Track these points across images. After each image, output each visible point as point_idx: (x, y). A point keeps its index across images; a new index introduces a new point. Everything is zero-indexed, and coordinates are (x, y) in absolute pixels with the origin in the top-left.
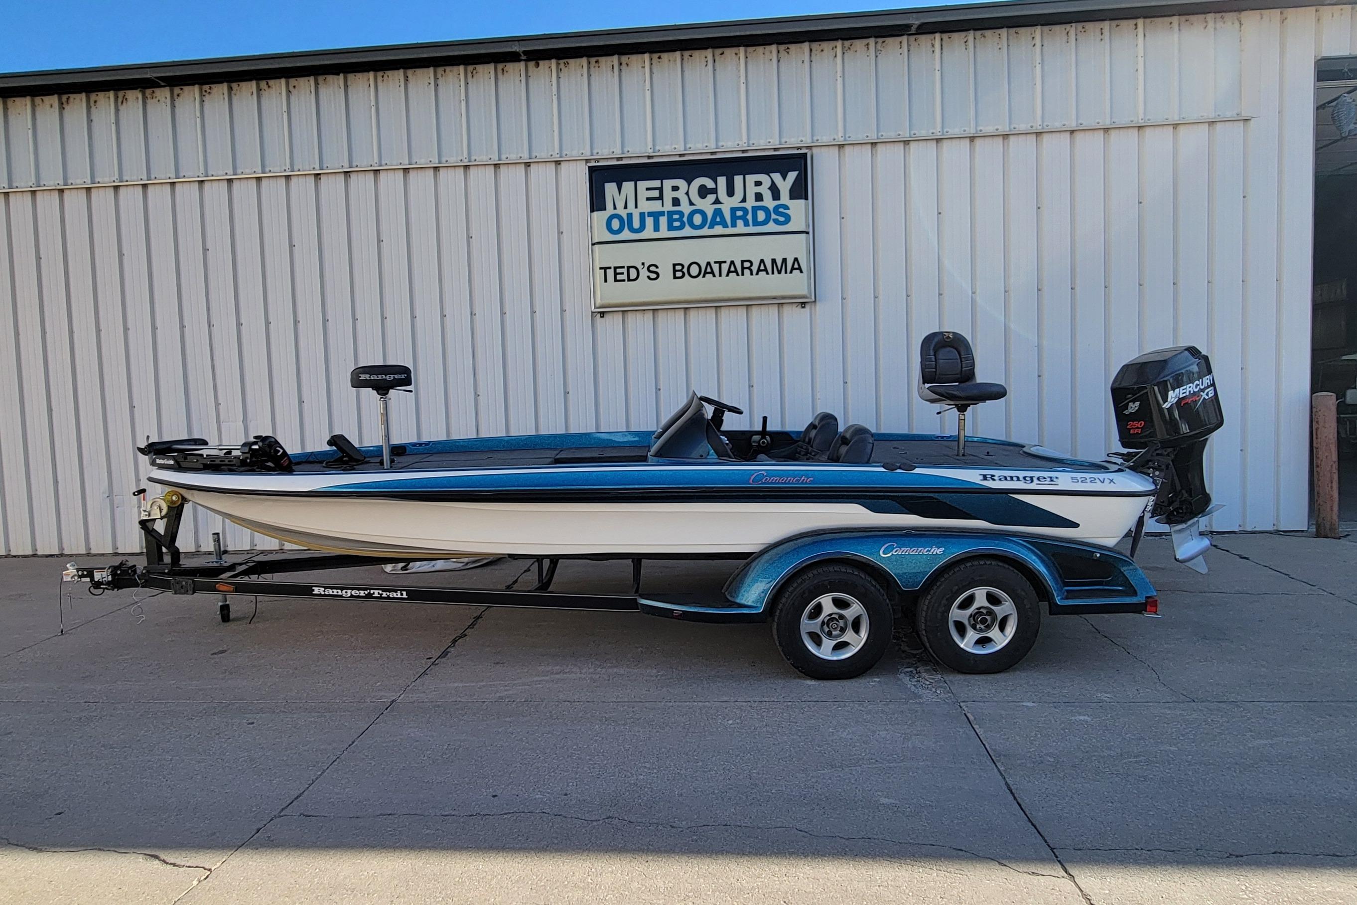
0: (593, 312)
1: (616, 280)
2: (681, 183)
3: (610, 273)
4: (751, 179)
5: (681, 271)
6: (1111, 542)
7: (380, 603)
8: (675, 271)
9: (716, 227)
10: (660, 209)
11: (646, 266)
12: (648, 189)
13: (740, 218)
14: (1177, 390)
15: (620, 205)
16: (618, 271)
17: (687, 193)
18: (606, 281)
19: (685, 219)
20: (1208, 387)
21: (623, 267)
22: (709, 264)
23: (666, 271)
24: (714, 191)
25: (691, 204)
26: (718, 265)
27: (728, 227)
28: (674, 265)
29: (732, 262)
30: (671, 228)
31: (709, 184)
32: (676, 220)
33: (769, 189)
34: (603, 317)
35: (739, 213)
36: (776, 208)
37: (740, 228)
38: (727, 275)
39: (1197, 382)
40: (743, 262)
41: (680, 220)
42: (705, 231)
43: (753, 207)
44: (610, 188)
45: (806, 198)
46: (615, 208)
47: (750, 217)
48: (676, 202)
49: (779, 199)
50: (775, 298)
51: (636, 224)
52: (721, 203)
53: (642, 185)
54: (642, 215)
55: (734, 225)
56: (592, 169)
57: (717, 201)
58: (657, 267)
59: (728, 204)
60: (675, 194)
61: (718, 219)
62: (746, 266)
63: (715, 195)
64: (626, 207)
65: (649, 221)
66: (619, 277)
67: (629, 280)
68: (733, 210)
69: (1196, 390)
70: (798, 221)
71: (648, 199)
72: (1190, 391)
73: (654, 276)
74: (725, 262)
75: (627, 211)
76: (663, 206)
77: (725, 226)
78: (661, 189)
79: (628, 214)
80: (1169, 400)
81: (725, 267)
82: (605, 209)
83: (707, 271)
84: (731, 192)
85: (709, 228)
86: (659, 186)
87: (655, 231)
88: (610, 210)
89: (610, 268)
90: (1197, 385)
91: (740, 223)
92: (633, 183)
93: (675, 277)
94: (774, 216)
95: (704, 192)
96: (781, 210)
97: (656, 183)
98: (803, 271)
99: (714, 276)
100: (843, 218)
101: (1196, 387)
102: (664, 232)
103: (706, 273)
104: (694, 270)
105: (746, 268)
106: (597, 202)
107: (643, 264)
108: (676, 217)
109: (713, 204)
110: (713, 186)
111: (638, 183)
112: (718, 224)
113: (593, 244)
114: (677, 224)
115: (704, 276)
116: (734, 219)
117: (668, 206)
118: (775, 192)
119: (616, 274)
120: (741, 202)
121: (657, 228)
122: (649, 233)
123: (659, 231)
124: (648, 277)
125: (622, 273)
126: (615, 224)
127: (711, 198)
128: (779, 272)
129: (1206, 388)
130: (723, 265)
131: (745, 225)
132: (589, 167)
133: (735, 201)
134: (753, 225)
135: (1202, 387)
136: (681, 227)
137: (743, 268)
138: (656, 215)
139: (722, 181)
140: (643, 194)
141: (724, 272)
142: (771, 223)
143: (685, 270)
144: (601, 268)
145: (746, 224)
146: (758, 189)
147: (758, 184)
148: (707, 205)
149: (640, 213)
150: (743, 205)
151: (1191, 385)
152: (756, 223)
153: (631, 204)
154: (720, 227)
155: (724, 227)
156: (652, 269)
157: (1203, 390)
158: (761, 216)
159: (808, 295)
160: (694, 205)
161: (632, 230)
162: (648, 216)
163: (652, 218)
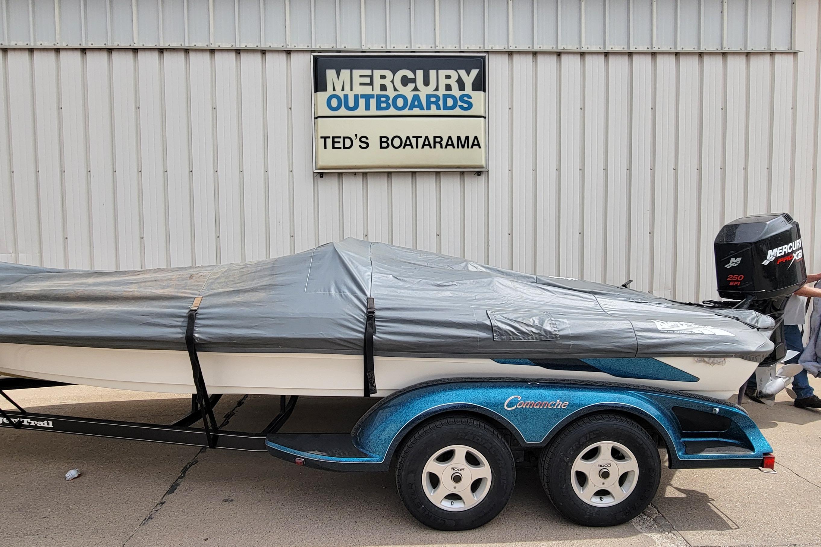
0: (314, 173)
1: (334, 147)
2: (388, 73)
3: (329, 142)
4: (443, 73)
5: (386, 142)
8: (381, 142)
9: (414, 109)
10: (371, 93)
11: (359, 137)
12: (361, 76)
13: (433, 103)
15: (338, 88)
16: (336, 140)
17: (392, 81)
18: (325, 148)
19: (390, 102)
21: (340, 137)
22: (408, 138)
23: (374, 142)
24: (414, 81)
25: (395, 90)
26: (415, 139)
27: (424, 109)
28: (381, 138)
29: (427, 138)
30: (379, 108)
31: (410, 75)
32: (383, 102)
33: (456, 81)
34: (322, 177)
35: (433, 99)
36: (462, 97)
37: (434, 110)
38: (423, 147)
39: (790, 244)
40: (435, 137)
41: (386, 102)
42: (406, 112)
43: (443, 95)
44: (331, 74)
45: (484, 91)
46: (334, 90)
47: (441, 103)
48: (383, 88)
49: (464, 90)
50: (458, 167)
51: (351, 104)
52: (419, 90)
53: (357, 73)
54: (356, 97)
55: (429, 108)
56: (316, 59)
57: (416, 89)
58: (367, 138)
59: (424, 92)
60: (383, 82)
61: (416, 103)
62: (437, 141)
63: (414, 84)
64: (343, 89)
65: (362, 102)
66: (336, 145)
67: (344, 148)
68: (428, 97)
69: (790, 251)
70: (478, 107)
71: (361, 84)
72: (785, 252)
73: (364, 145)
74: (421, 137)
75: (344, 93)
76: (373, 90)
77: (422, 108)
78: (371, 77)
79: (344, 95)
80: (768, 259)
81: (421, 141)
82: (326, 91)
83: (407, 143)
84: (426, 83)
85: (409, 110)
86: (371, 74)
87: (366, 110)
88: (330, 91)
89: (329, 137)
90: (791, 247)
91: (433, 107)
92: (349, 71)
93: (381, 147)
94: (460, 103)
95: (405, 81)
96: (465, 98)
97: (368, 72)
98: (481, 146)
99: (412, 147)
100: (510, 109)
102: (373, 111)
103: (406, 145)
104: (397, 142)
106: (320, 84)
107: (356, 135)
108: (383, 99)
109: (412, 91)
110: (414, 77)
111: (354, 71)
112: (416, 107)
113: (316, 118)
114: (383, 105)
115: (404, 148)
116: (429, 103)
117: (377, 91)
118: (461, 84)
119: (334, 142)
120: (434, 91)
121: (367, 108)
122: (361, 110)
123: (369, 110)
124: (360, 146)
125: (339, 142)
126: (334, 103)
127: (411, 86)
128: (463, 147)
129: (797, 250)
130: (419, 139)
132: (314, 57)
133: (429, 90)
134: (444, 109)
135: (794, 249)
136: (387, 108)
137: (435, 142)
138: (367, 98)
139: (420, 73)
140: (357, 80)
141: (420, 144)
142: (458, 108)
143: (389, 142)
144: (322, 137)
145: (438, 108)
146: (448, 81)
147: (448, 77)
148: (407, 91)
149: (355, 95)
150: (436, 93)
151: (786, 246)
152: (446, 108)
153: (347, 87)
154: (418, 109)
155: (420, 109)
156: (363, 139)
157: (794, 252)
158: (450, 102)
159: (484, 166)
160: (397, 90)
161: (348, 108)
162: (361, 98)
163: (364, 100)
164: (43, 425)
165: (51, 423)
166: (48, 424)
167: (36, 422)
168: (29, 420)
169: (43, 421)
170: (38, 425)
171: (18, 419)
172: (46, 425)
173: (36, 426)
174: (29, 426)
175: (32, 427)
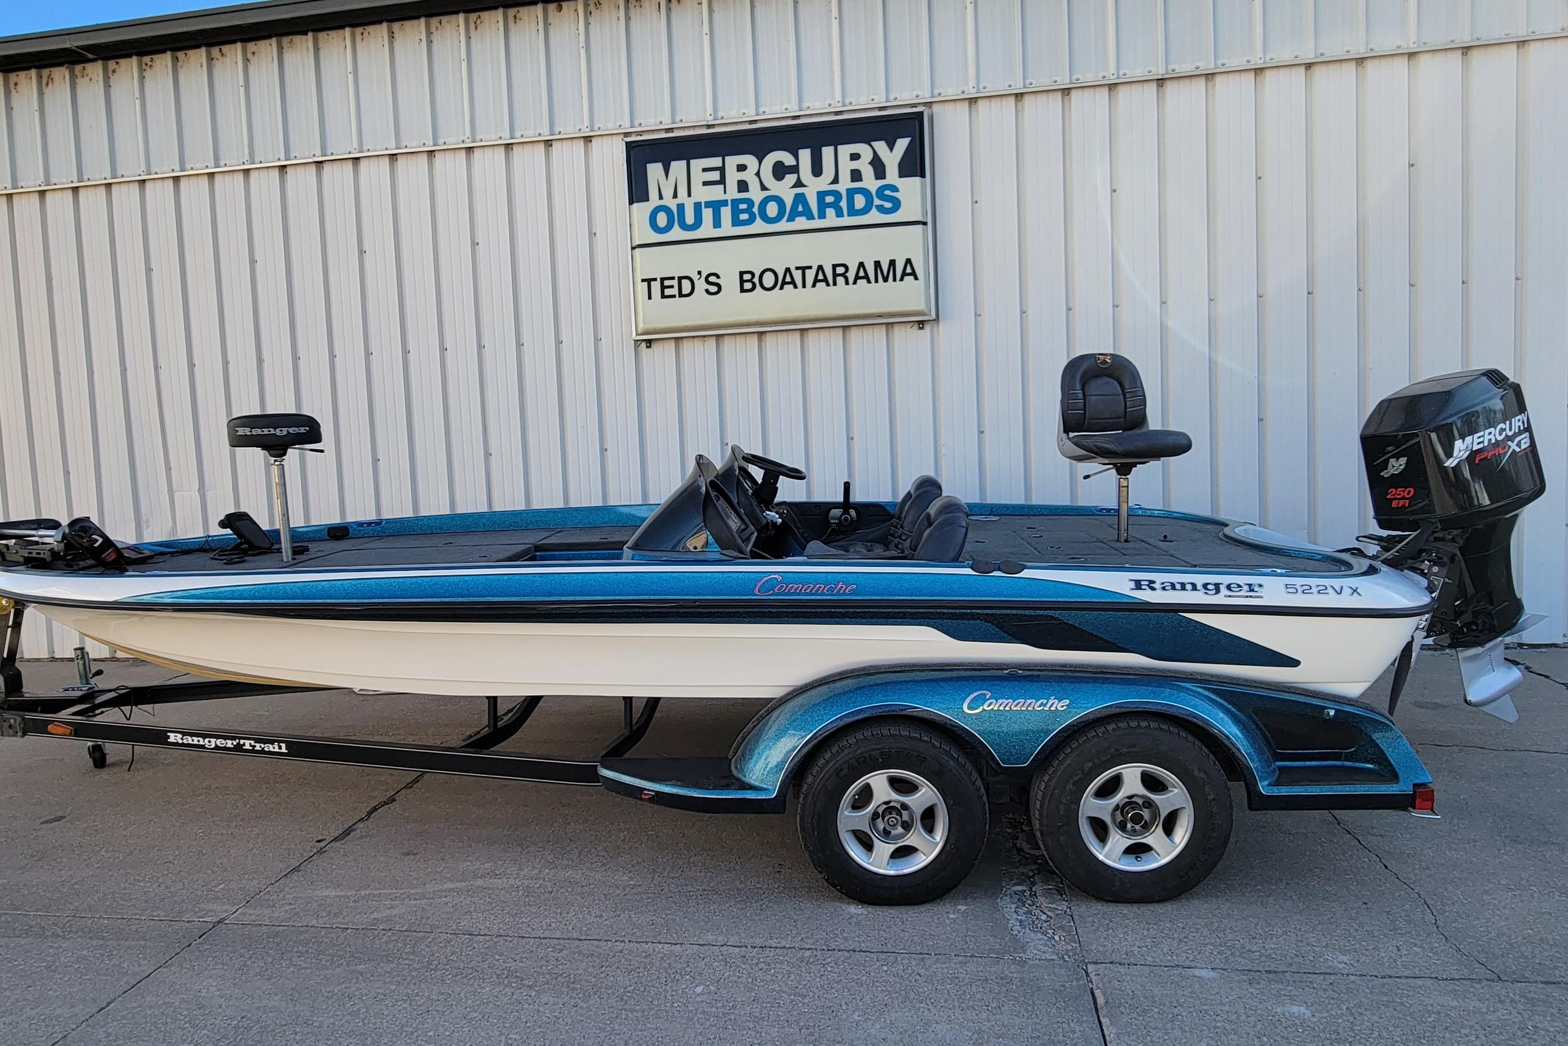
0: (635, 341)
1: (663, 296)
2: (750, 160)
3: (656, 286)
4: (845, 150)
5: (750, 281)
6: (1354, 689)
7: (249, 759)
8: (742, 282)
9: (798, 219)
10: (723, 197)
11: (704, 275)
12: (704, 170)
13: (830, 205)
14: (1468, 439)
15: (668, 193)
16: (667, 283)
17: (758, 174)
18: (650, 298)
19: (755, 210)
20: (1520, 433)
21: (673, 278)
22: (788, 270)
23: (730, 282)
24: (795, 169)
25: (764, 188)
26: (800, 272)
27: (814, 219)
28: (742, 273)
29: (820, 268)
30: (736, 222)
31: (788, 159)
32: (743, 211)
33: (870, 163)
34: (649, 347)
35: (829, 199)
36: (880, 191)
38: (814, 286)
39: (1502, 425)
40: (835, 266)
41: (748, 211)
42: (783, 225)
43: (848, 190)
44: (654, 171)
45: (923, 175)
46: (661, 198)
47: (844, 204)
48: (743, 186)
49: (884, 178)
50: (880, 316)
51: (690, 219)
52: (804, 186)
53: (698, 164)
54: (697, 206)
55: (822, 215)
56: (629, 146)
57: (799, 184)
58: (718, 277)
59: (814, 186)
60: (742, 176)
61: (800, 209)
62: (839, 273)
63: (796, 176)
64: (675, 196)
65: (707, 214)
66: (667, 292)
67: (681, 295)
68: (821, 195)
69: (1500, 438)
70: (911, 206)
71: (705, 184)
72: (1490, 440)
73: (713, 289)
74: (810, 267)
75: (678, 201)
76: (725, 193)
77: (810, 217)
78: (722, 170)
79: (678, 205)
80: (1455, 455)
81: (810, 275)
82: (648, 200)
83: (786, 280)
84: (817, 170)
85: (788, 221)
86: (720, 165)
87: (715, 227)
88: (654, 201)
89: (655, 280)
90: (1502, 430)
91: (830, 212)
92: (685, 162)
93: (743, 290)
94: (877, 202)
95: (780, 171)
96: (887, 192)
97: (716, 162)
98: (919, 276)
99: (796, 287)
100: (976, 202)
101: (1500, 435)
102: (727, 228)
103: (784, 283)
104: (769, 280)
105: (840, 275)
106: (637, 191)
107: (699, 273)
108: (743, 206)
109: (793, 187)
110: (794, 163)
111: (692, 162)
112: (801, 214)
113: (633, 248)
114: (744, 217)
115: (782, 288)
116: (822, 206)
117: (733, 193)
118: (878, 167)
119: (663, 288)
120: (832, 183)
121: (717, 223)
122: (706, 230)
123: (720, 227)
124: (707, 291)
125: (672, 287)
126: (662, 220)
127: (790, 179)
128: (885, 280)
129: (1516, 435)
130: (807, 271)
131: (837, 216)
132: (626, 143)
133: (823, 183)
134: (849, 216)
135: (1510, 434)
136: (751, 221)
137: (835, 275)
138: (716, 206)
139: (805, 155)
140: (698, 176)
141: (810, 280)
142: (874, 211)
143: (756, 280)
144: (643, 280)
145: (839, 214)
146: (855, 165)
147: (855, 157)
148: (784, 189)
149: (695, 203)
150: (834, 187)
151: (1492, 430)
152: (853, 212)
153: (682, 191)
154: (804, 218)
155: (808, 219)
156: (712, 279)
157: (1509, 438)
158: (860, 202)
159: (926, 311)
160: (767, 189)
161: (684, 227)
162: (706, 207)
163: (711, 210)
164: (272, 749)
165: (283, 745)
166: (280, 748)
167: (263, 746)
168: (253, 743)
169: (272, 742)
170: (266, 749)
171: (237, 741)
172: (277, 750)
173: (263, 751)
174: (253, 751)
175: (258, 752)
